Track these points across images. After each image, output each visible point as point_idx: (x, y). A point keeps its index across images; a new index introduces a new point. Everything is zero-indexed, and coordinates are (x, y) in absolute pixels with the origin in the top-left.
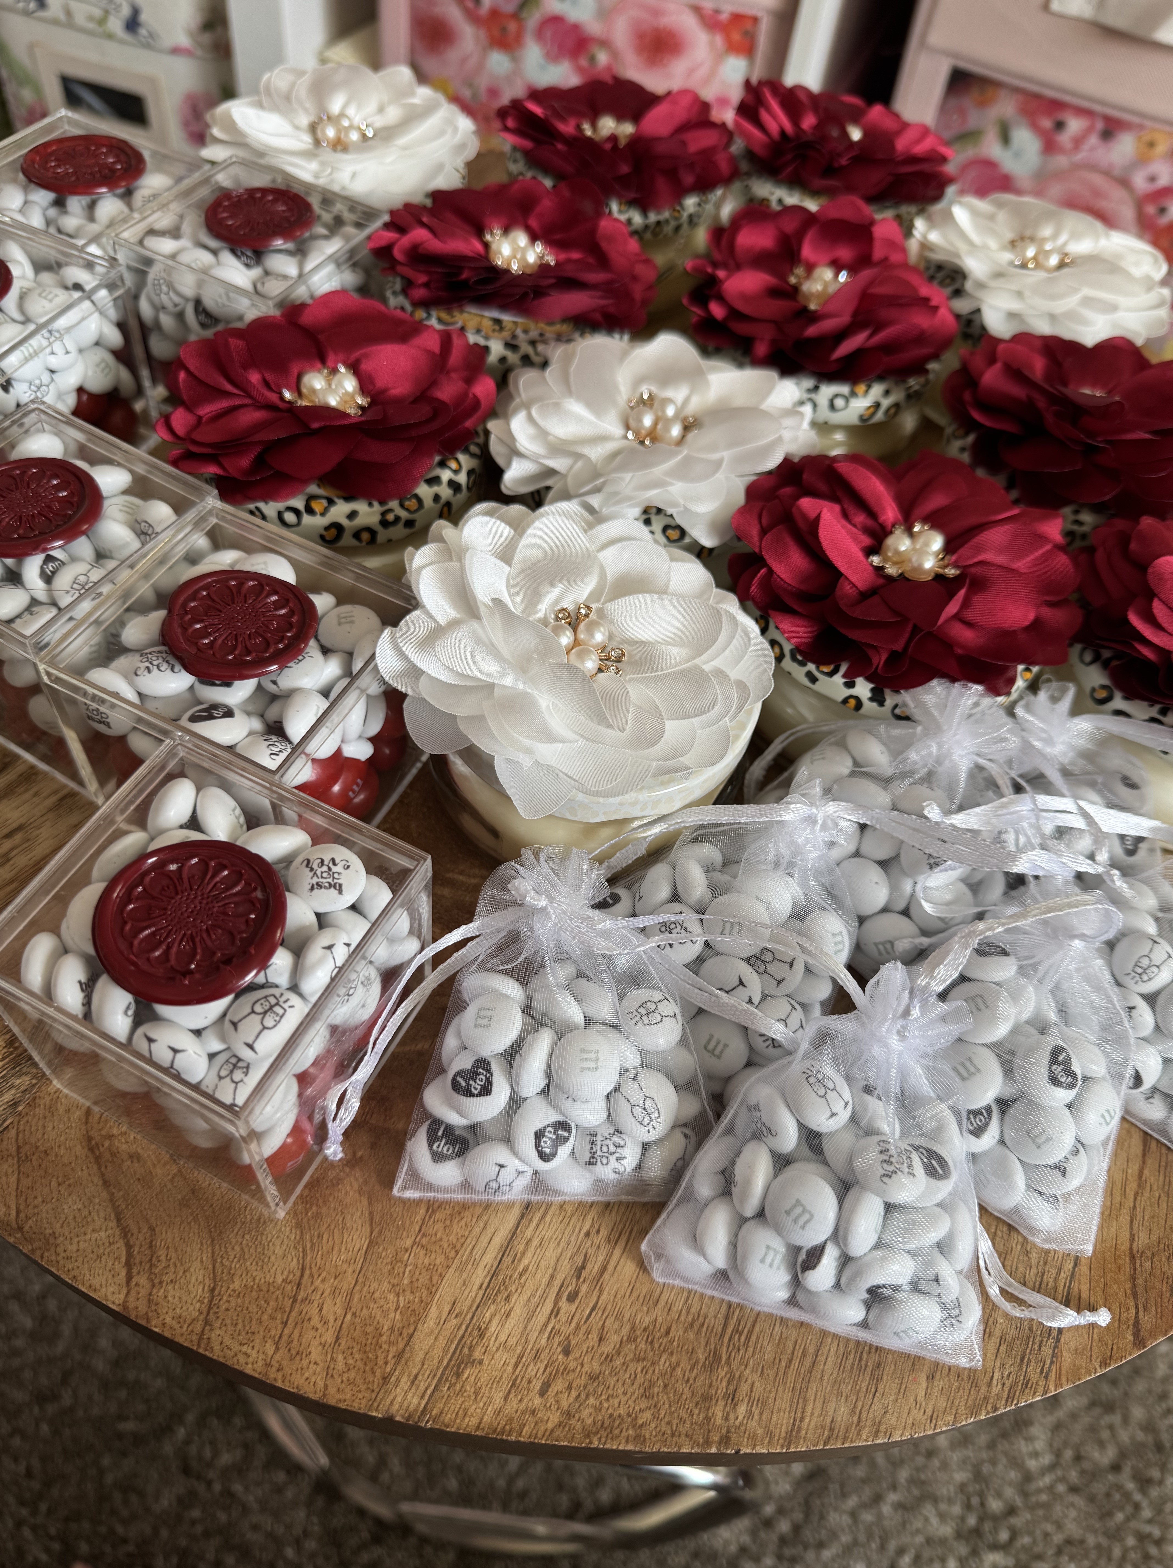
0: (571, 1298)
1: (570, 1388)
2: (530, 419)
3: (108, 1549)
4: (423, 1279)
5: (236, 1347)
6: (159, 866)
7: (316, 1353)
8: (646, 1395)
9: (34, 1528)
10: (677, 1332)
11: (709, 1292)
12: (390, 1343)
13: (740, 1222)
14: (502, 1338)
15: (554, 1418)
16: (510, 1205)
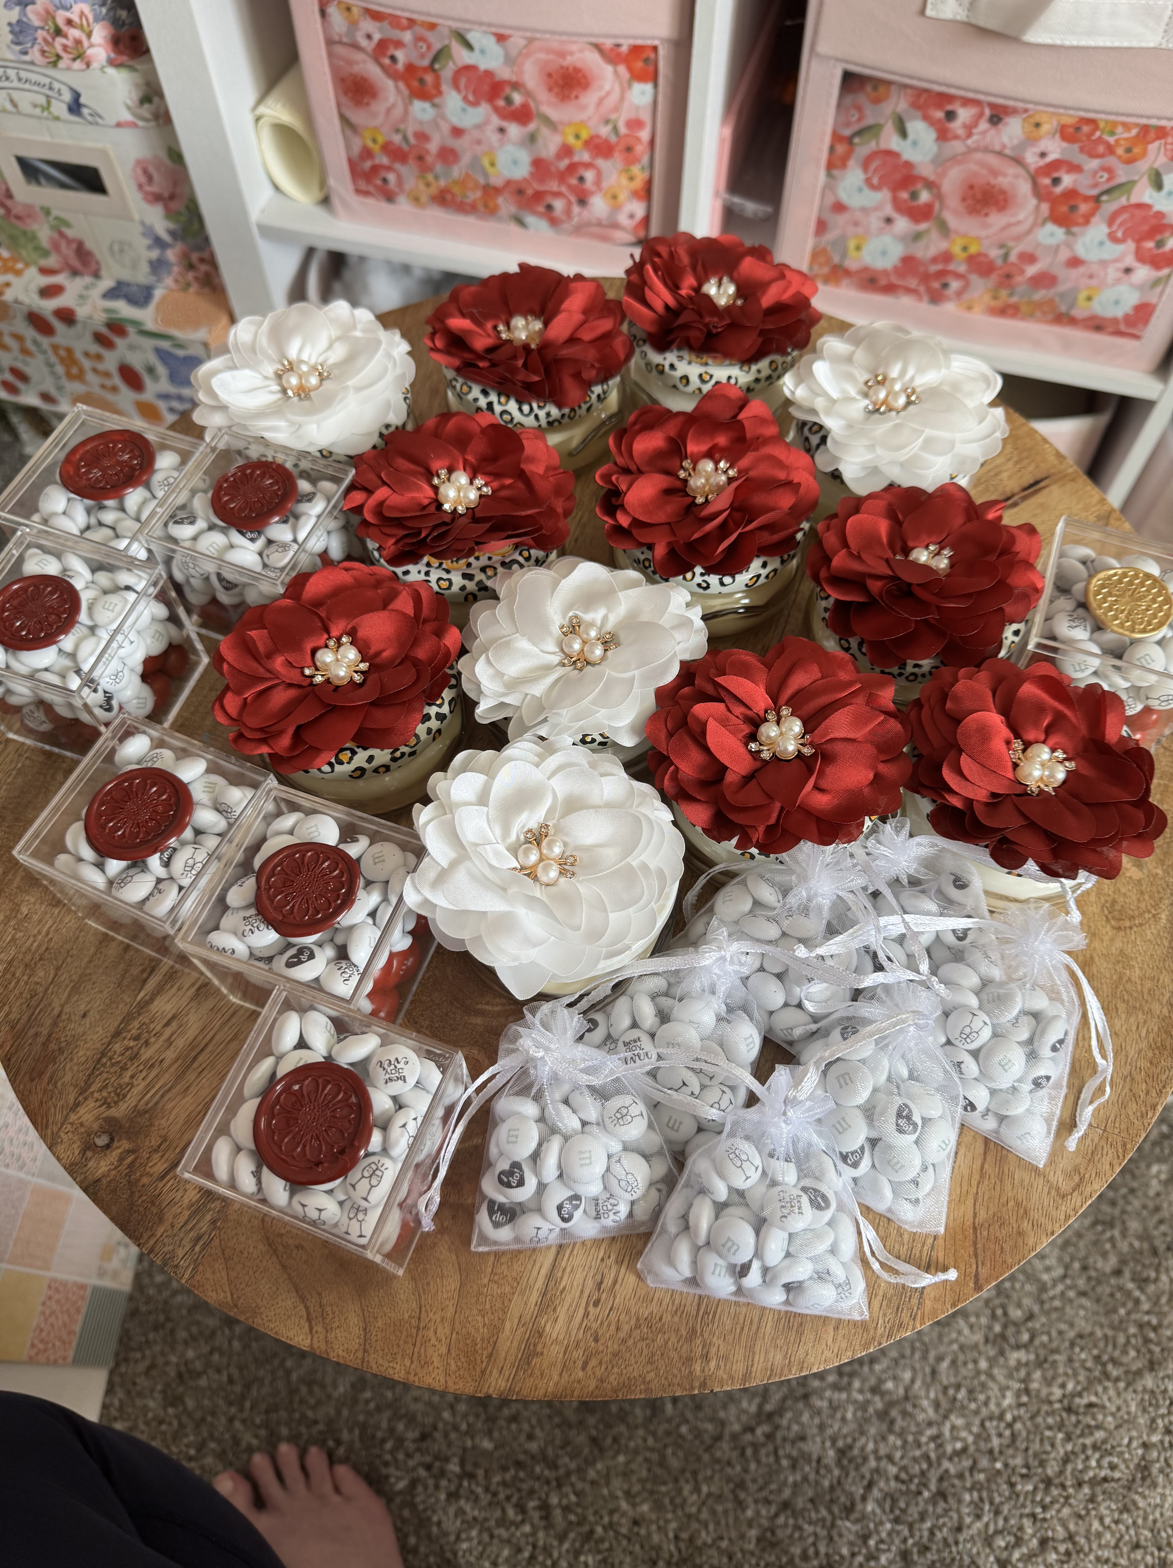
0: (596, 1304)
1: (600, 1363)
2: (489, 662)
3: (303, 1430)
4: (498, 1305)
5: (386, 1364)
6: (287, 1089)
7: (436, 1361)
8: (650, 1362)
9: (244, 1421)
10: (667, 1318)
11: (685, 1290)
12: (483, 1349)
13: (696, 1250)
14: (554, 1336)
15: (593, 1384)
16: (549, 1247)
